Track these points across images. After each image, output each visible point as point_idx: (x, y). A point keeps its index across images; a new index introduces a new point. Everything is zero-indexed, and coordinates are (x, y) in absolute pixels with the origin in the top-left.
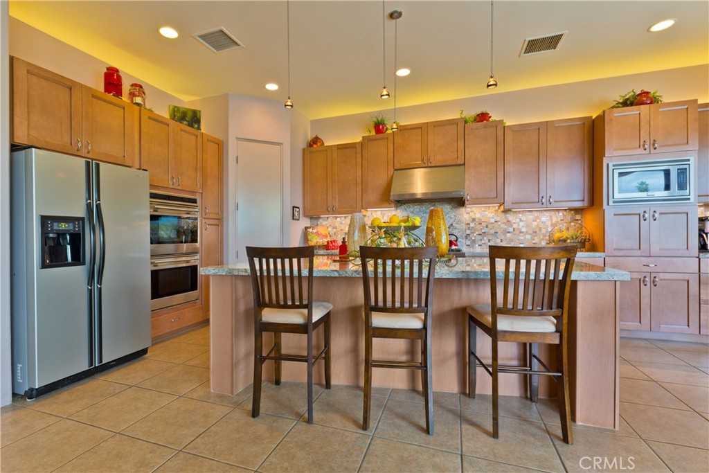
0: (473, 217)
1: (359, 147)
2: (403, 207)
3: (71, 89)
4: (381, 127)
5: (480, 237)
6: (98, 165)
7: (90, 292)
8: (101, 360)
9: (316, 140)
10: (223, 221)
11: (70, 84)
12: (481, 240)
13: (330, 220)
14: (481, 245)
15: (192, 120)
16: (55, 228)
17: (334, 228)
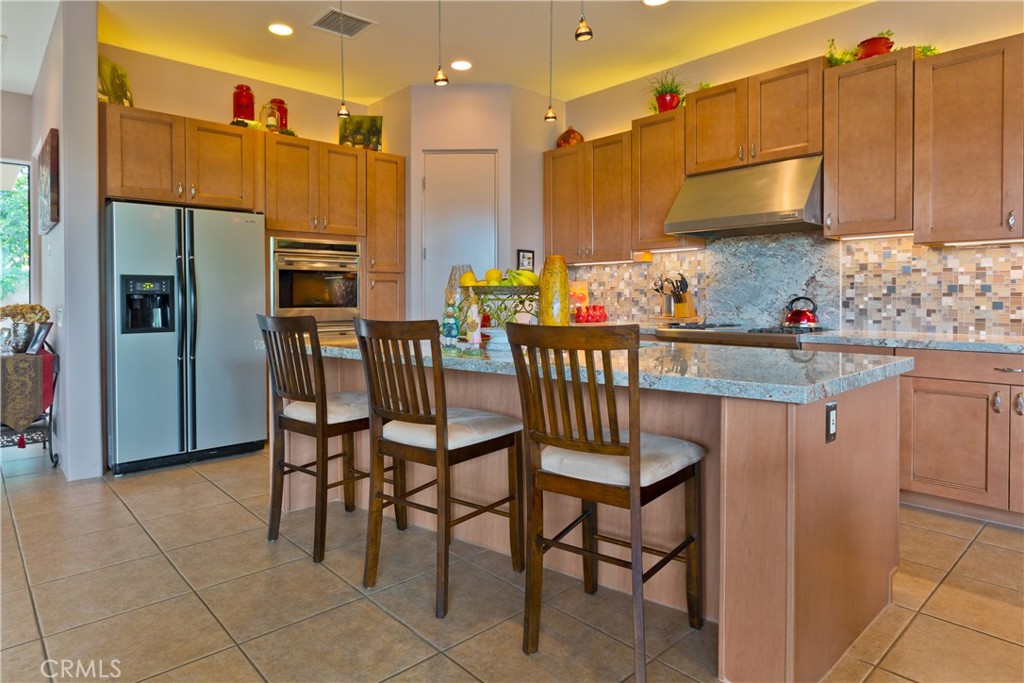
0: (862, 261)
1: (626, 141)
2: (716, 245)
3: (171, 125)
4: (668, 98)
5: (879, 305)
6: (191, 213)
7: (181, 363)
8: (194, 446)
9: (567, 137)
10: (405, 276)
11: (169, 120)
12: (879, 311)
13: (594, 271)
14: (879, 322)
15: (369, 132)
16: (138, 288)
17: (600, 286)
